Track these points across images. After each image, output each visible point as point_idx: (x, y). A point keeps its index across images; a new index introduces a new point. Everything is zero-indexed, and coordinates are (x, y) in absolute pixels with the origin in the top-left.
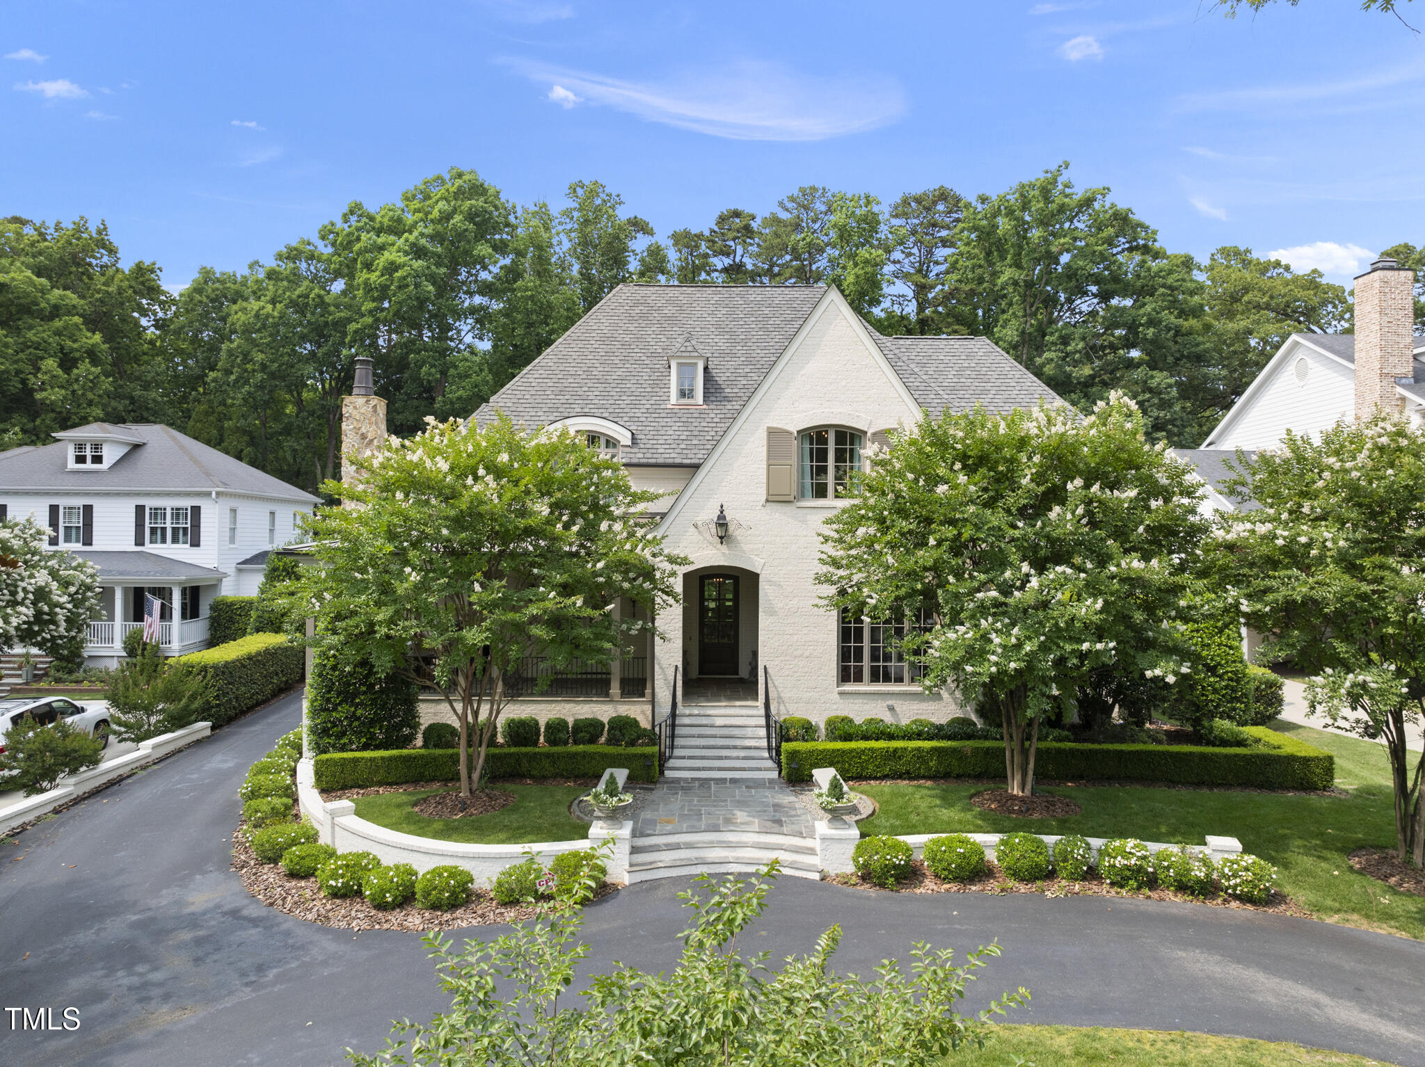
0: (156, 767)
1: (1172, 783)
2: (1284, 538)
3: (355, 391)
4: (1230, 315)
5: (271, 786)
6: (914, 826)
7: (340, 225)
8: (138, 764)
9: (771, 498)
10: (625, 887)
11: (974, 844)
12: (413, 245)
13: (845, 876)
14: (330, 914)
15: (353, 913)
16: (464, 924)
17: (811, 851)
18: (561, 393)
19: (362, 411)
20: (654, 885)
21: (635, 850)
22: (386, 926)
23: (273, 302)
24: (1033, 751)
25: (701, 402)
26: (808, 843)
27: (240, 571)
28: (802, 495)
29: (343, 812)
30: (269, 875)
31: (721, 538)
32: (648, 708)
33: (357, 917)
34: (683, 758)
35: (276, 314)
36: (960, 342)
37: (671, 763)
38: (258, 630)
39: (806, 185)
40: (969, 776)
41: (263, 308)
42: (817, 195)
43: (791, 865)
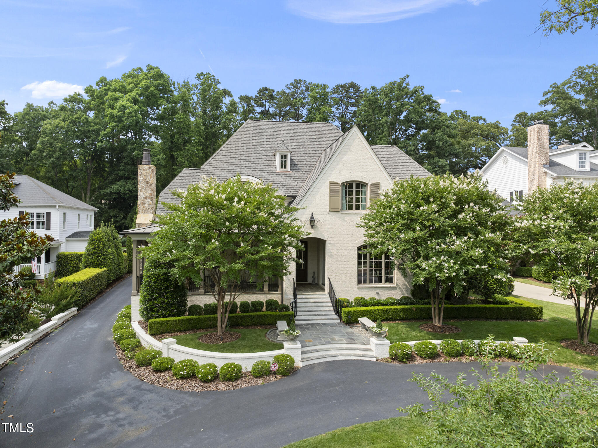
0: (61, 328)
1: (487, 319)
2: (545, 225)
3: (143, 163)
4: (465, 137)
5: (128, 334)
6: (405, 339)
7: (95, 87)
8: (53, 327)
9: (331, 210)
10: (301, 368)
11: (434, 344)
12: (133, 98)
13: (386, 359)
14: (183, 386)
15: (193, 385)
16: (243, 386)
17: (370, 350)
18: (230, 165)
19: (147, 171)
20: (312, 366)
21: (303, 353)
22: (209, 389)
23: (64, 120)
24: (443, 308)
25: (289, 170)
26: (367, 347)
27: (67, 240)
28: (342, 209)
29: (172, 343)
30: (146, 372)
31: (312, 226)
32: (280, 296)
33: (196, 386)
34: (301, 316)
35: (65, 126)
36: (386, 148)
37: (297, 318)
38: (86, 267)
39: (297, 79)
40: (415, 319)
41: (60, 123)
42: (302, 83)
43: (363, 356)
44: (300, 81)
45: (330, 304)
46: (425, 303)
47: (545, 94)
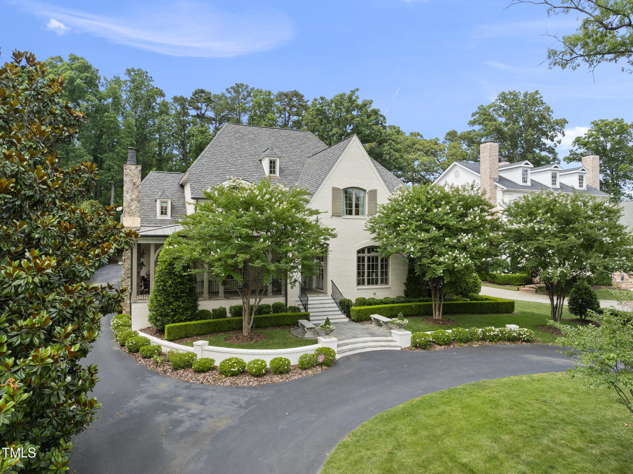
3: (128, 163)
9: (333, 214)
10: (340, 359)
13: (409, 347)
15: (247, 380)
16: (296, 377)
17: (393, 341)
20: (348, 358)
21: (339, 346)
24: (442, 304)
25: (278, 175)
26: (390, 338)
28: (343, 215)
29: (205, 345)
30: (187, 373)
32: (284, 299)
33: (251, 381)
39: (239, 83)
42: (244, 88)
43: (389, 346)
44: (243, 85)
45: (335, 305)
46: (420, 301)
47: (473, 115)
